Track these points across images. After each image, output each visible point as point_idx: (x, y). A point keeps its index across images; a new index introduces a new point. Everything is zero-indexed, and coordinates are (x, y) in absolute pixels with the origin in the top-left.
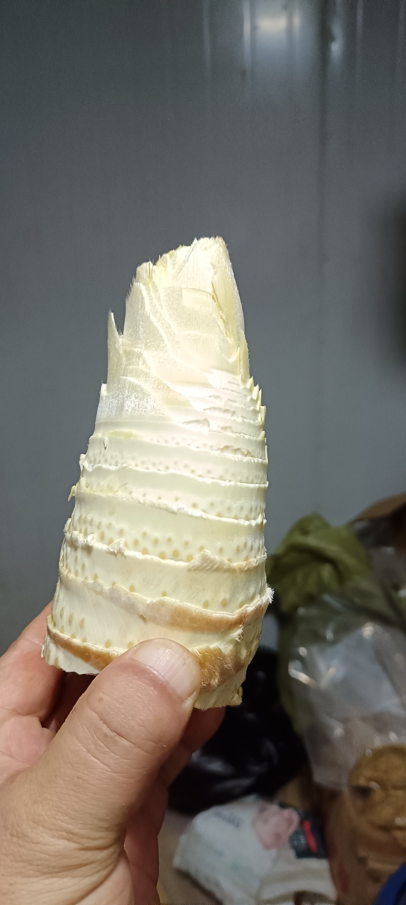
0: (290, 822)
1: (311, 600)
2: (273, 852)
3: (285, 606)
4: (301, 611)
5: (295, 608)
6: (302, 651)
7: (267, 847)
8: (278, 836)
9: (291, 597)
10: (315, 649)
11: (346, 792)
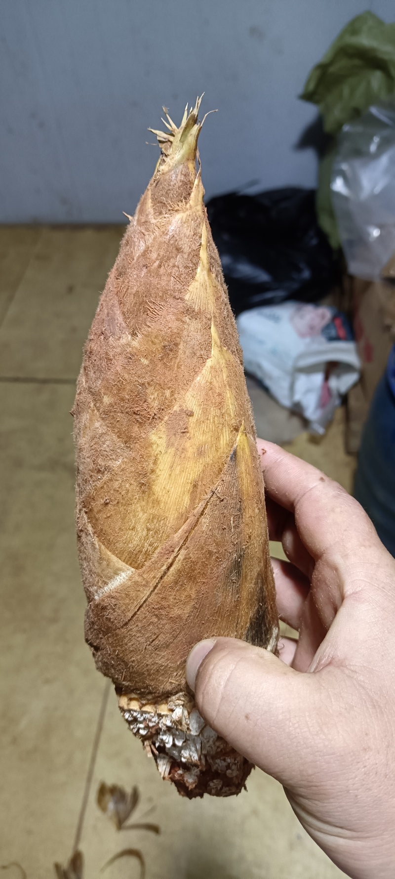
0: (323, 317)
1: (357, 114)
2: (308, 340)
3: (329, 126)
4: (346, 128)
5: (340, 126)
6: (344, 167)
7: (302, 335)
8: (312, 328)
9: (337, 113)
10: (357, 163)
11: (378, 281)
